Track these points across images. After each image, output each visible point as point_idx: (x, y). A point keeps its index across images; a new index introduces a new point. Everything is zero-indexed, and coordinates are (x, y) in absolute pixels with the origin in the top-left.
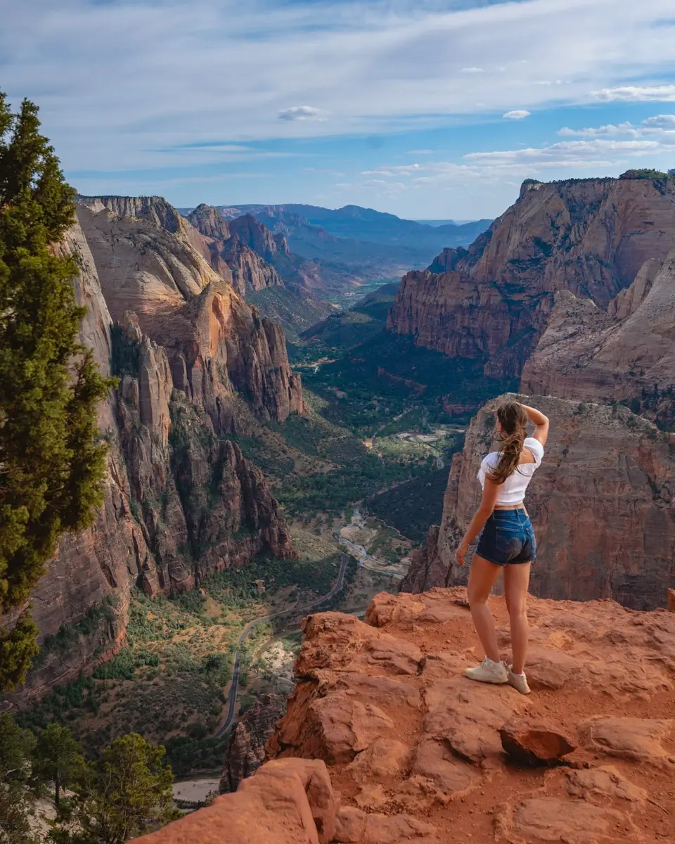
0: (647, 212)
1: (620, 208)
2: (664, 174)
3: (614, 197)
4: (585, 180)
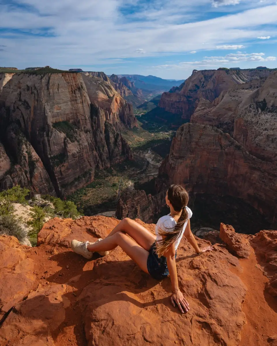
0: (224, 78)
1: (217, 77)
2: (228, 69)
3: (215, 75)
4: (209, 70)
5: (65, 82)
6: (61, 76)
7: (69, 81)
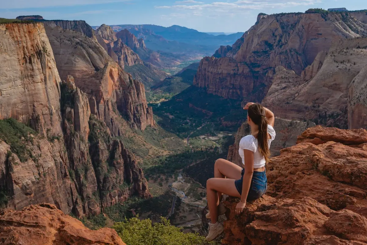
0: (319, 29)
1: (306, 27)
2: (326, 11)
3: (302, 21)
4: (289, 14)
5: (11, 40)
6: (4, 29)
7: (19, 38)
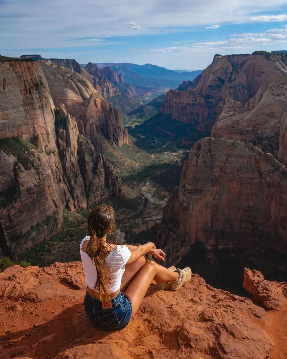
0: (262, 68)
1: (252, 66)
2: (269, 53)
3: (249, 61)
4: (239, 55)
5: (14, 75)
6: (8, 66)
7: (20, 73)
